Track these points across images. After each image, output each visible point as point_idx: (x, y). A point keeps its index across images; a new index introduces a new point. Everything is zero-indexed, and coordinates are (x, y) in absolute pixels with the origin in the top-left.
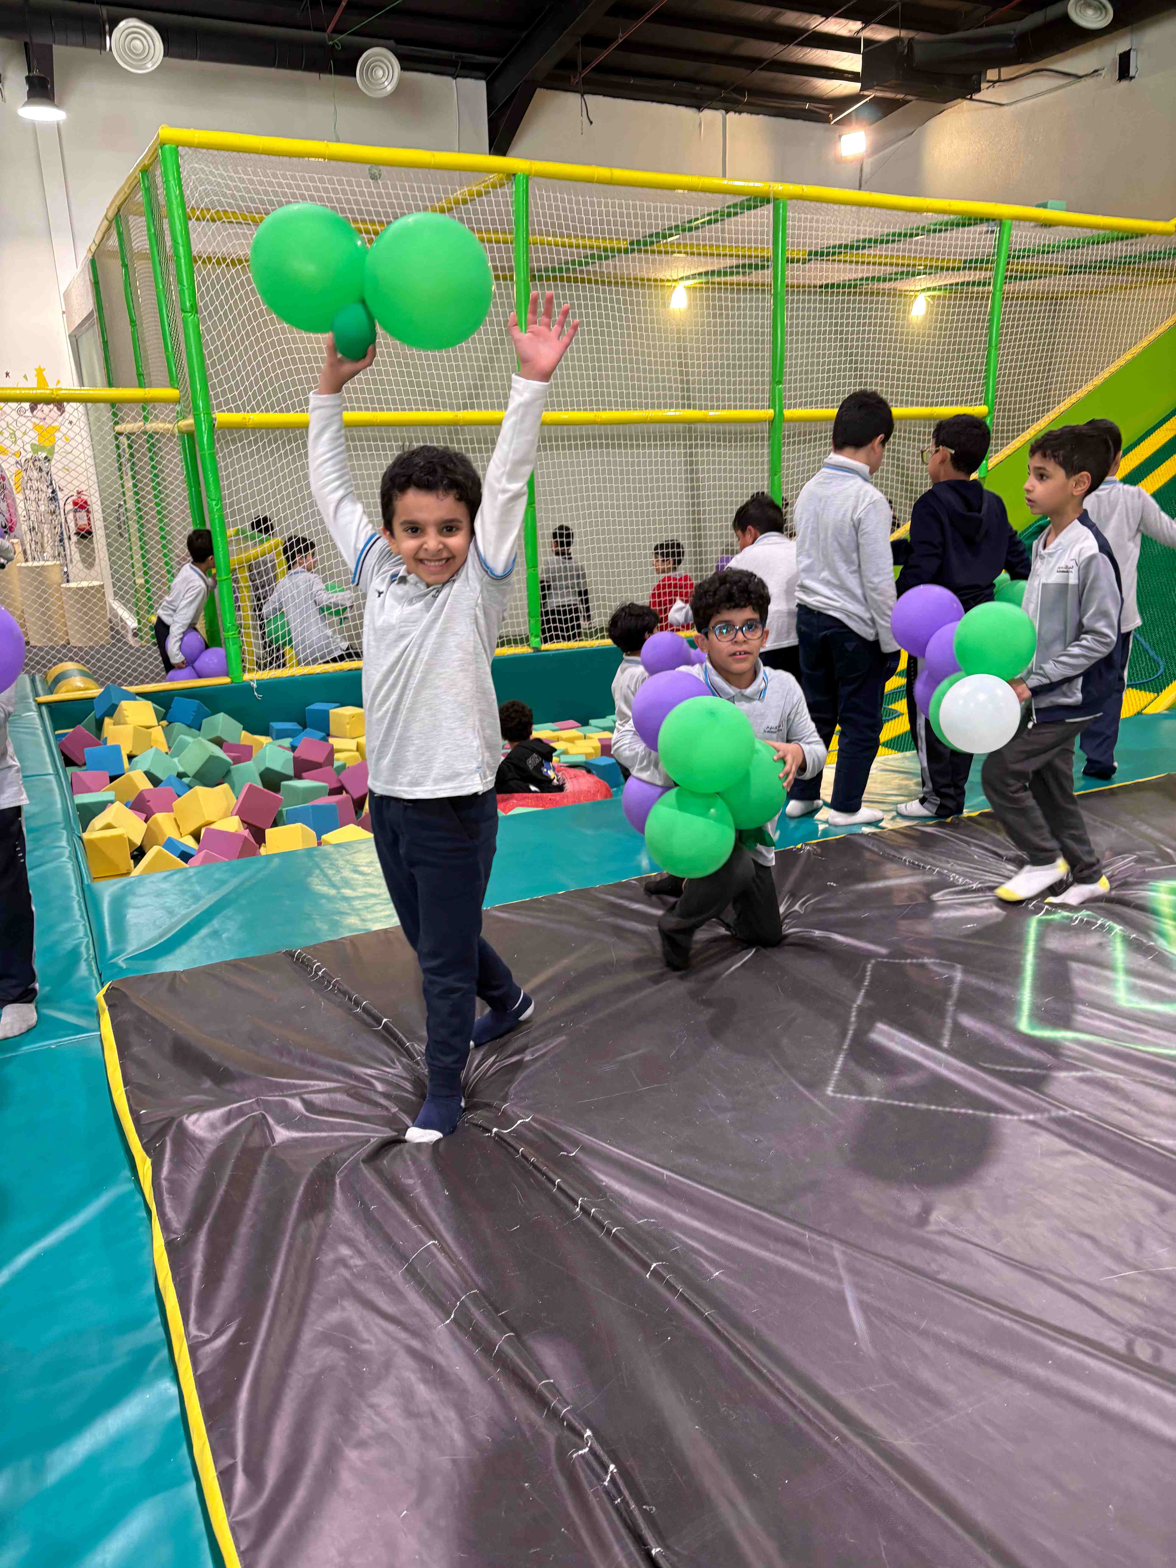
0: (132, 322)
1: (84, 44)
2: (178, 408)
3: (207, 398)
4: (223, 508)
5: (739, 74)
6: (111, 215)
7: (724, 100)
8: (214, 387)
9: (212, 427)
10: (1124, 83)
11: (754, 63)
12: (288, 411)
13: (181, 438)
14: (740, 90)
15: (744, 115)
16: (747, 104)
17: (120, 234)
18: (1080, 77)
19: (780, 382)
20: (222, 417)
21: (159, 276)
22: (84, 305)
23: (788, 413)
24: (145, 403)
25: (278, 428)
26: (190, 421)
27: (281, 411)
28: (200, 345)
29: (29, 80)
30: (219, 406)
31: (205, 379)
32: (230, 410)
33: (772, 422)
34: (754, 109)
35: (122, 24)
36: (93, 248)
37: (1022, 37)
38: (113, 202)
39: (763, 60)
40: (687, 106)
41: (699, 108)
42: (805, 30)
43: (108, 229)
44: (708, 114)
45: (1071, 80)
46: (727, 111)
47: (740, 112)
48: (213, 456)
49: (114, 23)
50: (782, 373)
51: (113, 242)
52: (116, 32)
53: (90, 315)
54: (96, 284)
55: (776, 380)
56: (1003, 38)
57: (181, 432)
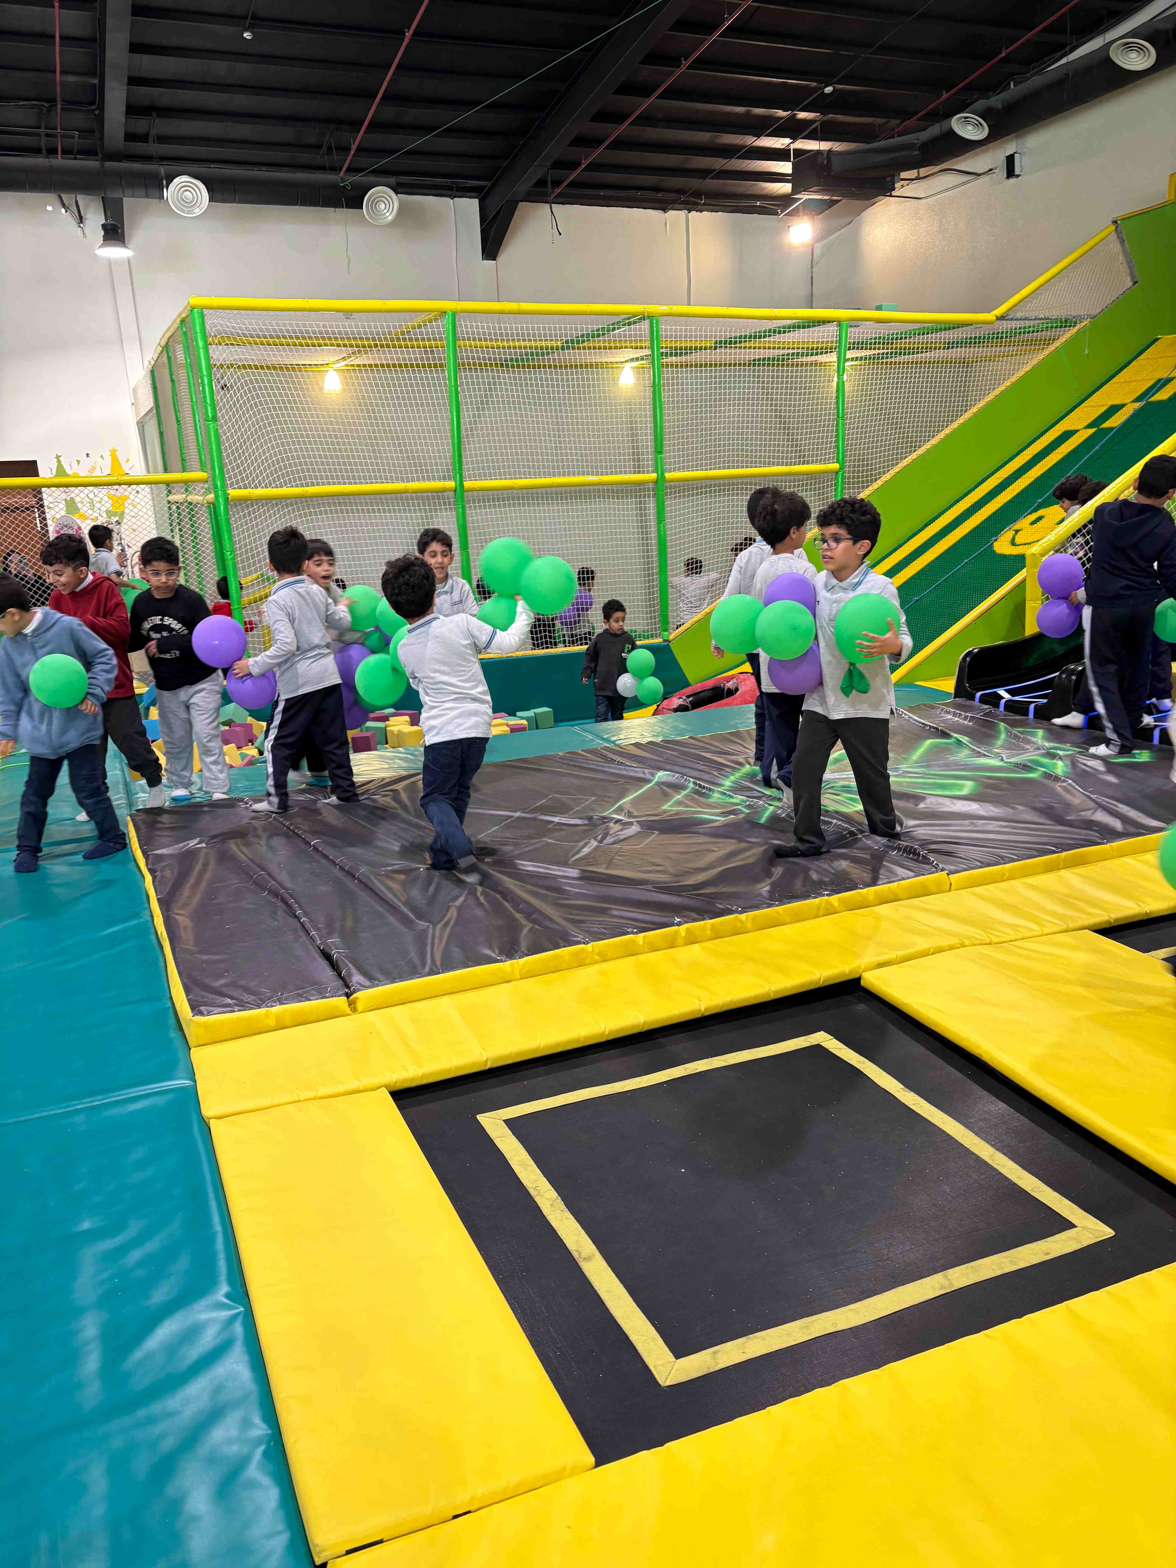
0: (178, 421)
1: (147, 196)
2: (206, 486)
3: (223, 480)
4: (235, 556)
5: (694, 183)
6: (163, 343)
7: (683, 203)
8: (228, 472)
9: (227, 500)
10: (1013, 181)
11: (705, 173)
12: (282, 487)
13: (209, 507)
14: (698, 194)
15: (705, 213)
16: (704, 204)
17: (169, 358)
18: (979, 175)
19: (660, 453)
20: (233, 493)
21: (193, 393)
22: (147, 402)
23: (668, 475)
24: (186, 482)
25: (275, 499)
26: (212, 496)
27: (276, 487)
28: (219, 443)
29: (104, 227)
30: (232, 485)
31: (222, 466)
32: (240, 488)
33: (656, 482)
34: (713, 208)
35: (177, 180)
36: (153, 363)
37: (924, 147)
38: (164, 336)
39: (713, 171)
40: (653, 209)
41: (665, 210)
42: (743, 147)
43: (162, 352)
44: (672, 214)
45: (972, 177)
46: (690, 211)
47: (701, 211)
48: (228, 520)
49: (170, 180)
50: (662, 446)
51: (165, 359)
52: (172, 186)
53: (151, 410)
54: (155, 388)
55: (658, 449)
56: (910, 146)
57: (209, 503)
